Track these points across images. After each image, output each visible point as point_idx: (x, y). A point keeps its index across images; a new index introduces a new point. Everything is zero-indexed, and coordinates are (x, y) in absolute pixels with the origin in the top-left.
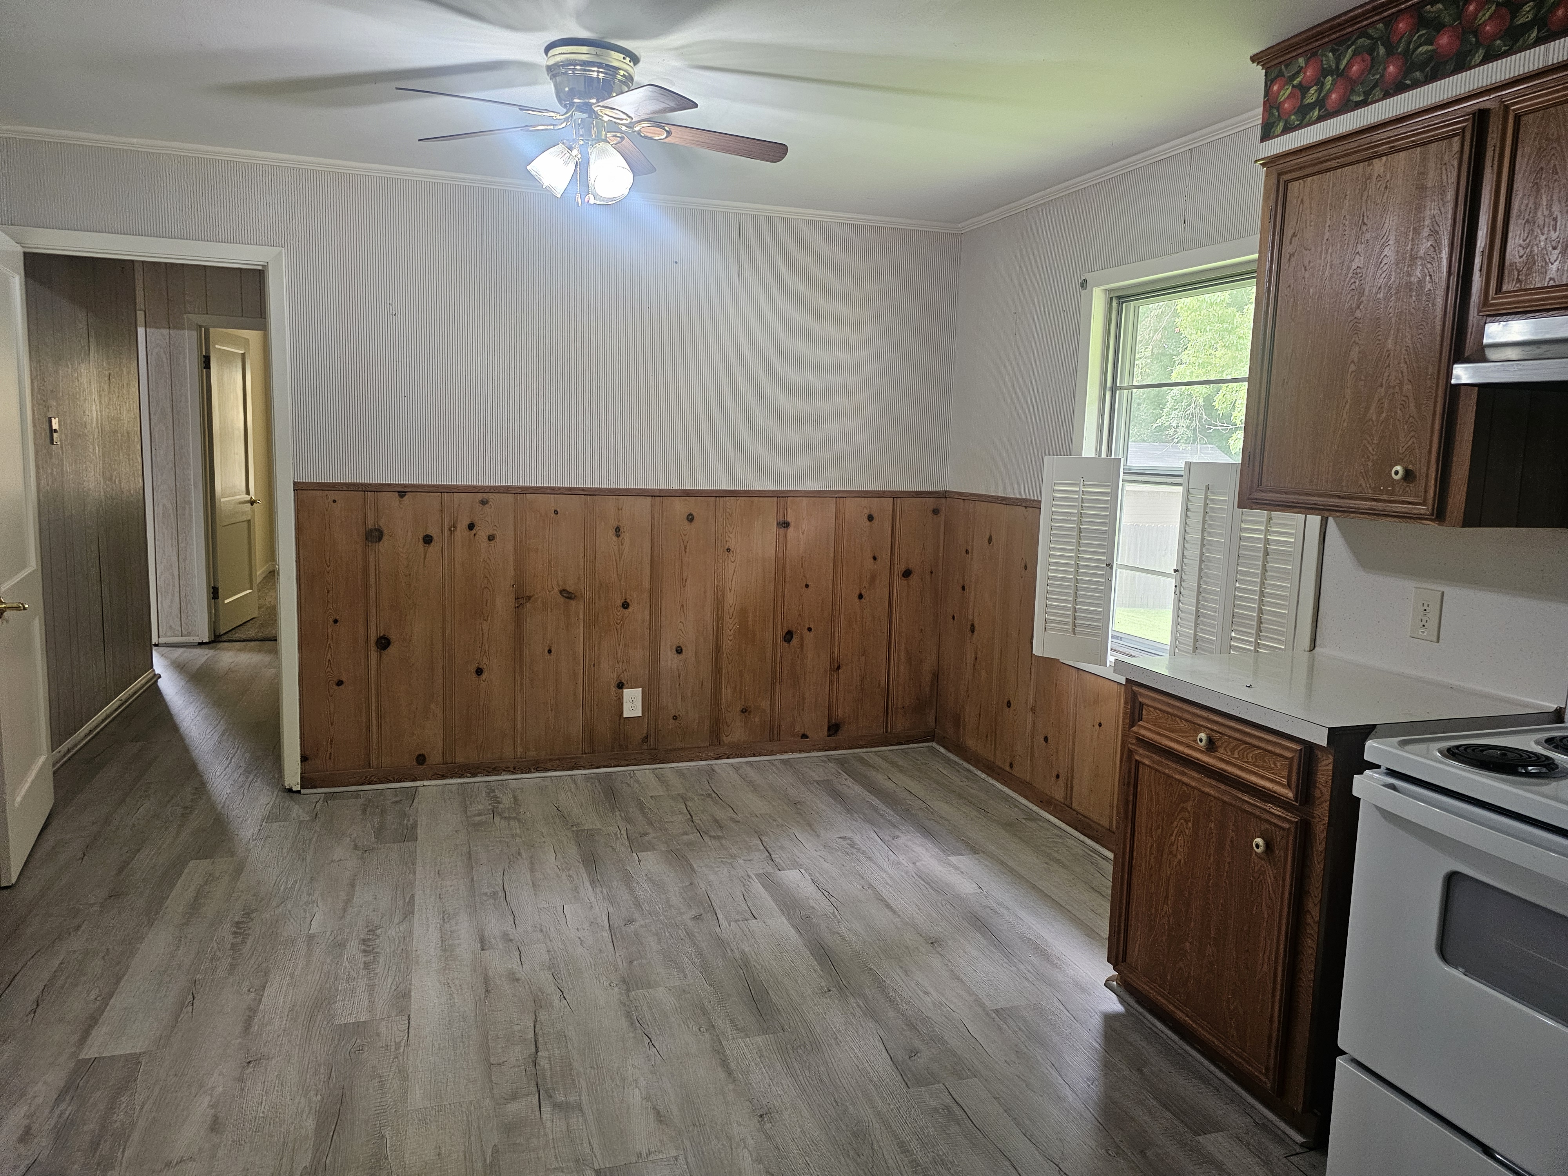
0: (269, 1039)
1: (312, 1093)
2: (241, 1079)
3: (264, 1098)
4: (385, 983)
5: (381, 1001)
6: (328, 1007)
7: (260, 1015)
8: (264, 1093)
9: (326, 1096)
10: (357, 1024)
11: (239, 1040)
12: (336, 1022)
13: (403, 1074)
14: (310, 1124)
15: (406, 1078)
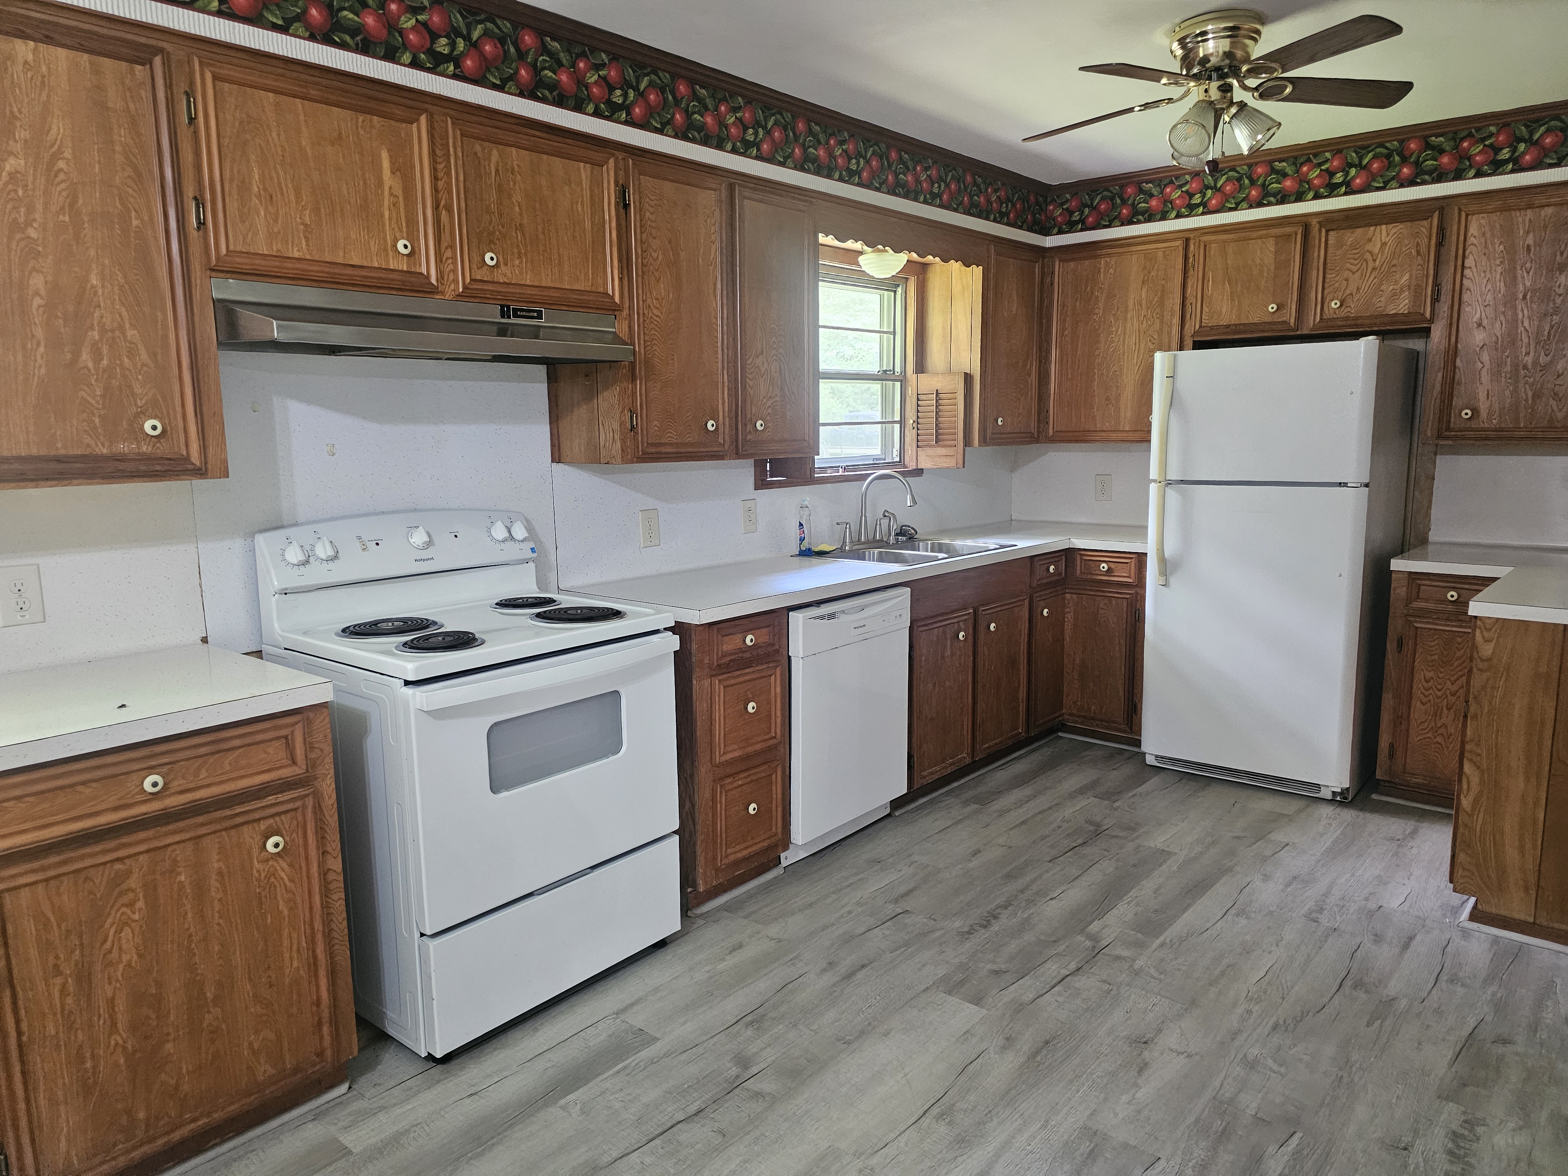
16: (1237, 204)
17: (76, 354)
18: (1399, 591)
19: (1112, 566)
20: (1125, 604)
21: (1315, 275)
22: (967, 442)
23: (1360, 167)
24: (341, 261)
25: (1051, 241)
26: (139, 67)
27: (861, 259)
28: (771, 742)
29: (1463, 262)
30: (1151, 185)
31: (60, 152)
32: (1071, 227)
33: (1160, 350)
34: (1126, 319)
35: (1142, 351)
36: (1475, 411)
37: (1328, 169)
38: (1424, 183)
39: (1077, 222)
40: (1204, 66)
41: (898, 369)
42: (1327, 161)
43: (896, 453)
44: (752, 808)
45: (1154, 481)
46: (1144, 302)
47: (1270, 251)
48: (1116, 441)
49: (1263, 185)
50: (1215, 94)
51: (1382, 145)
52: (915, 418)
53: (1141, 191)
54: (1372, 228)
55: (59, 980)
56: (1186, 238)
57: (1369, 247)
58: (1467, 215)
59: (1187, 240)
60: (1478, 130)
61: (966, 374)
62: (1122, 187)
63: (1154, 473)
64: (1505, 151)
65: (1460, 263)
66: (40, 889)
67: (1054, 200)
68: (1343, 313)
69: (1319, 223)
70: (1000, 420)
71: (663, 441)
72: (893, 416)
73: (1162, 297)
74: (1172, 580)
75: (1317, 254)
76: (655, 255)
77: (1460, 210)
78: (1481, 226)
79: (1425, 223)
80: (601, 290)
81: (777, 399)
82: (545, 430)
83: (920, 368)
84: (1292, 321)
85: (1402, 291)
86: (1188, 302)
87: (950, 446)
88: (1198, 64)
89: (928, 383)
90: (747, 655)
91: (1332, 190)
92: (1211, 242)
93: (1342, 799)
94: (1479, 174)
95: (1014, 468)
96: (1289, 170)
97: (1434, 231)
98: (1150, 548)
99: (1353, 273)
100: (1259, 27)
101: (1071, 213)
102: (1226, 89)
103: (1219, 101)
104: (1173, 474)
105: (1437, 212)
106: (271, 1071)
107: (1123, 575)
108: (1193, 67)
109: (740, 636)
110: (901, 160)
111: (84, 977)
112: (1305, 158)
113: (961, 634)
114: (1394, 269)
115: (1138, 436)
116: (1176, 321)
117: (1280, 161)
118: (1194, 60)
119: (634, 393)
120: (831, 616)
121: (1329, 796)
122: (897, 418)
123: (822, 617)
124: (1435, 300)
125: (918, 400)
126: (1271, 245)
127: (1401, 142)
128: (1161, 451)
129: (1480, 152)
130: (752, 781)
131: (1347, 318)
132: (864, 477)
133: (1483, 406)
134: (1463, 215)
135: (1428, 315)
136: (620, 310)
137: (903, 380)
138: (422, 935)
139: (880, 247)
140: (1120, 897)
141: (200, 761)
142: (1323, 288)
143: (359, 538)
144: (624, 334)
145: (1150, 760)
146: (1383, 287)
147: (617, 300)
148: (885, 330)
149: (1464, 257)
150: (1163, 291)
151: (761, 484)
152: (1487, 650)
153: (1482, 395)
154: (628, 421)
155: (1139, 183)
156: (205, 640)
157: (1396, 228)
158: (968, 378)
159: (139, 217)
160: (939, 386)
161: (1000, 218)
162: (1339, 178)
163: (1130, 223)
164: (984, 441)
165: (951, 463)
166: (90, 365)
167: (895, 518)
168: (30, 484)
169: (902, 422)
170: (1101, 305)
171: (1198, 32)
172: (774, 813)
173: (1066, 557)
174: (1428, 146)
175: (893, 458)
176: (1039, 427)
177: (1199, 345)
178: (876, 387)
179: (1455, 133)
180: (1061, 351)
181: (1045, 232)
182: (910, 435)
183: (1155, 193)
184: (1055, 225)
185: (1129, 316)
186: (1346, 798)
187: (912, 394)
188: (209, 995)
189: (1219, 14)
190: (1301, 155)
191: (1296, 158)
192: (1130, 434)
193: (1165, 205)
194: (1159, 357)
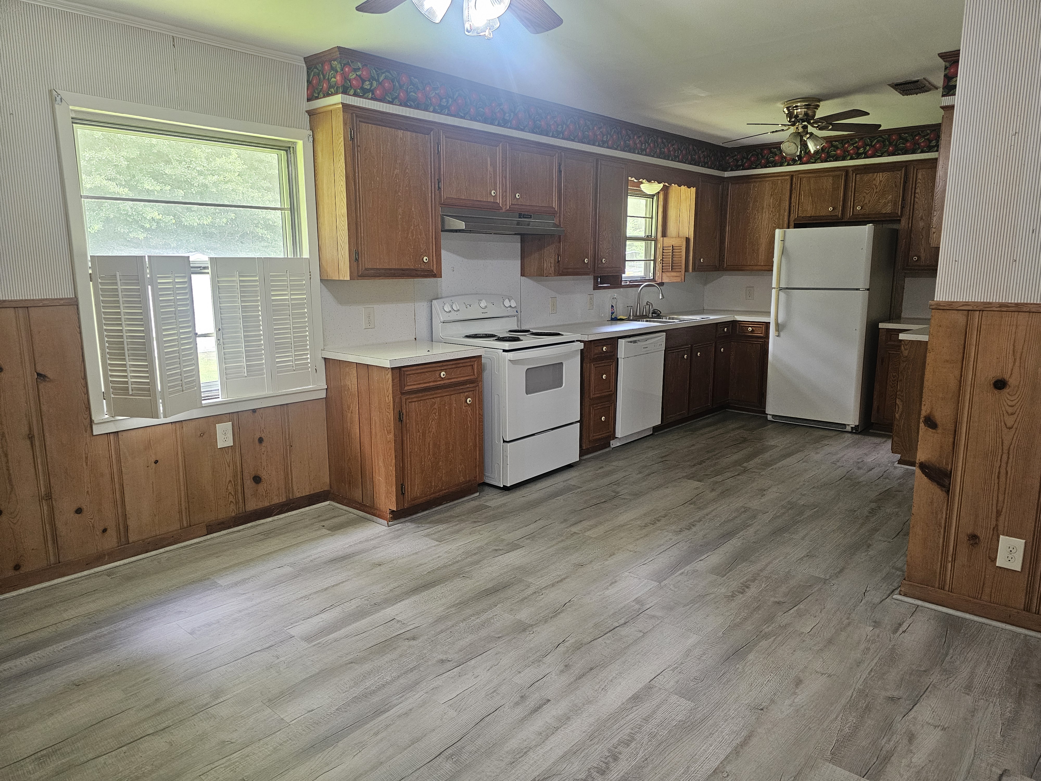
0: (740, 719)
1: (739, 670)
2: (772, 701)
3: (765, 683)
4: (636, 716)
5: (653, 703)
6: (687, 720)
7: (734, 744)
8: (764, 685)
9: (733, 665)
10: (682, 696)
11: (759, 730)
12: (693, 704)
13: (688, 653)
14: (751, 657)
15: (689, 650)
16: (816, 160)
17: (408, 234)
18: (882, 337)
19: (754, 329)
20: (759, 346)
21: (850, 194)
22: (687, 270)
23: (871, 146)
24: (475, 199)
25: (727, 174)
26: (427, 136)
27: (641, 186)
28: (610, 393)
29: (915, 191)
30: (776, 150)
31: (407, 166)
32: (737, 168)
33: (779, 228)
34: (763, 212)
35: (770, 228)
36: (919, 258)
37: (857, 146)
38: (898, 154)
39: (740, 166)
40: (796, 119)
41: (653, 234)
42: (856, 142)
43: (651, 275)
44: (603, 418)
45: (775, 288)
46: (771, 204)
47: (830, 183)
48: (756, 270)
49: (828, 152)
50: (801, 130)
51: (880, 136)
52: (661, 258)
53: (771, 152)
54: (876, 174)
55: (419, 434)
56: (792, 175)
57: (874, 182)
58: (917, 170)
59: (792, 176)
60: (922, 132)
61: (686, 238)
62: (762, 150)
63: (774, 285)
64: (934, 142)
65: (913, 191)
66: (417, 402)
67: (729, 155)
68: (863, 211)
69: (852, 170)
70: (702, 259)
71: (569, 267)
72: (650, 258)
73: (780, 202)
74: (782, 334)
75: (852, 185)
76: (569, 190)
77: (914, 167)
78: (922, 175)
79: (899, 172)
80: (551, 206)
81: (610, 249)
82: (519, 262)
83: (664, 235)
84: (840, 215)
85: (888, 203)
86: (792, 205)
87: (678, 272)
88: (794, 117)
89: (668, 242)
90: (603, 355)
91: (858, 156)
92: (803, 177)
93: (856, 430)
94: (922, 152)
95: (705, 284)
96: (839, 146)
97: (903, 176)
98: (772, 320)
99: (867, 194)
100: (818, 103)
101: (738, 161)
102: (805, 127)
103: (802, 132)
104: (783, 285)
105: (904, 168)
106: (463, 480)
107: (759, 333)
108: (792, 118)
109: (601, 347)
110: (663, 142)
111: (424, 434)
112: (847, 141)
113: (686, 356)
114: (885, 193)
115: (766, 268)
116: (786, 214)
117: (836, 141)
118: (793, 115)
119: (560, 247)
120: (635, 342)
121: (850, 429)
122: (652, 258)
123: (631, 342)
124: (903, 207)
125: (663, 250)
126: (830, 180)
127: (889, 135)
128: (778, 274)
129: (923, 141)
130: (602, 408)
131: (863, 215)
132: (639, 286)
133: (923, 255)
134: (915, 169)
135: (899, 214)
136: (556, 214)
137: (656, 240)
138: (504, 441)
139: (653, 181)
140: (756, 457)
141: (452, 370)
142: (854, 200)
143: (465, 303)
144: (558, 223)
145: (770, 418)
146: (880, 201)
147: (556, 209)
148: (648, 216)
149: (915, 189)
150: (780, 200)
151: (596, 288)
152: (906, 353)
153: (922, 251)
154: (557, 259)
155: (770, 149)
156: (415, 339)
157: (886, 175)
158: (688, 240)
159: (425, 187)
160: (673, 243)
161: (704, 165)
162: (861, 150)
163: (766, 167)
164: (694, 269)
165: (679, 280)
166: (411, 238)
167: (652, 305)
168: (395, 278)
169: (655, 260)
170: (751, 205)
171: (794, 106)
172: (610, 423)
173: (732, 325)
174: (901, 138)
175: (649, 277)
176: (719, 263)
177: (797, 226)
178: (643, 243)
179: (913, 132)
180: (731, 227)
181: (725, 170)
182: (659, 266)
183: (778, 154)
184: (729, 167)
185: (764, 211)
186: (857, 431)
187: (660, 247)
188: (451, 449)
189: (804, 99)
190: (845, 139)
191: (842, 140)
192: (764, 267)
193: (782, 159)
194: (777, 231)
